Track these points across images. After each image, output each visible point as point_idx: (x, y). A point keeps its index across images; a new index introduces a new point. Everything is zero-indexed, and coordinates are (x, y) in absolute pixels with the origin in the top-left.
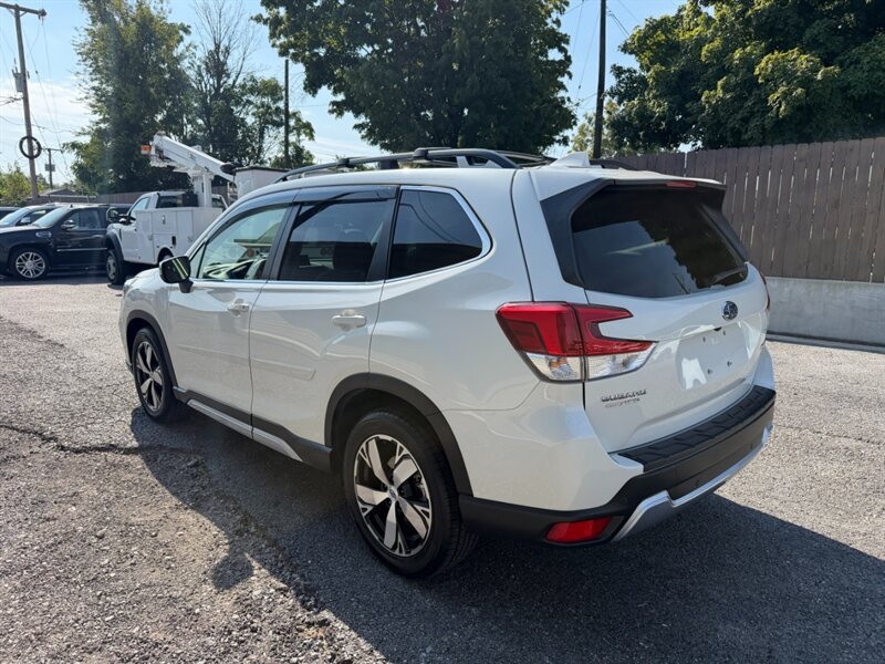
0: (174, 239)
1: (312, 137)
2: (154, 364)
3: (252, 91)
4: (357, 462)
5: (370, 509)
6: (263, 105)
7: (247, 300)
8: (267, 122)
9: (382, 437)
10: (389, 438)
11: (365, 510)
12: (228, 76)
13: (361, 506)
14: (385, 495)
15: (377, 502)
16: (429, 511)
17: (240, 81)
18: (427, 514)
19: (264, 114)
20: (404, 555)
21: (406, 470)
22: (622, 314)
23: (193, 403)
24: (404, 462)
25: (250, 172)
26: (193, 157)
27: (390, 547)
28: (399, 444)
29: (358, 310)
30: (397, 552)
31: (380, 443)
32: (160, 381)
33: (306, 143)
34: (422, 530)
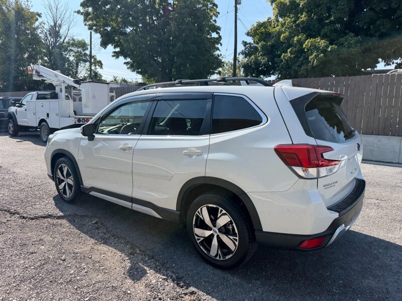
0: (48, 114)
1: (101, 67)
2: (68, 175)
3: (73, 45)
4: (195, 217)
5: (202, 239)
6: (78, 52)
7: (131, 144)
8: (80, 60)
9: (210, 205)
10: (215, 206)
11: (198, 239)
12: (61, 38)
13: (196, 237)
14: (211, 232)
15: (207, 236)
16: (237, 238)
17: (66, 40)
18: (236, 240)
19: (78, 56)
20: (222, 259)
21: (223, 220)
22: (330, 149)
23: (93, 193)
24: (223, 217)
25: (89, 83)
26: (56, 76)
27: (214, 255)
28: (220, 209)
29: (198, 148)
30: (218, 258)
31: (209, 209)
32: (71, 182)
33: (99, 70)
34: (232, 247)
